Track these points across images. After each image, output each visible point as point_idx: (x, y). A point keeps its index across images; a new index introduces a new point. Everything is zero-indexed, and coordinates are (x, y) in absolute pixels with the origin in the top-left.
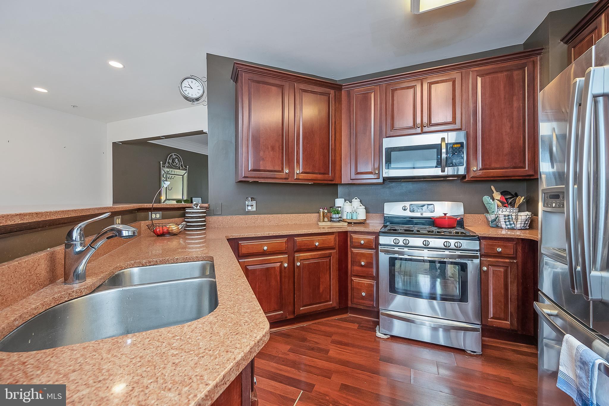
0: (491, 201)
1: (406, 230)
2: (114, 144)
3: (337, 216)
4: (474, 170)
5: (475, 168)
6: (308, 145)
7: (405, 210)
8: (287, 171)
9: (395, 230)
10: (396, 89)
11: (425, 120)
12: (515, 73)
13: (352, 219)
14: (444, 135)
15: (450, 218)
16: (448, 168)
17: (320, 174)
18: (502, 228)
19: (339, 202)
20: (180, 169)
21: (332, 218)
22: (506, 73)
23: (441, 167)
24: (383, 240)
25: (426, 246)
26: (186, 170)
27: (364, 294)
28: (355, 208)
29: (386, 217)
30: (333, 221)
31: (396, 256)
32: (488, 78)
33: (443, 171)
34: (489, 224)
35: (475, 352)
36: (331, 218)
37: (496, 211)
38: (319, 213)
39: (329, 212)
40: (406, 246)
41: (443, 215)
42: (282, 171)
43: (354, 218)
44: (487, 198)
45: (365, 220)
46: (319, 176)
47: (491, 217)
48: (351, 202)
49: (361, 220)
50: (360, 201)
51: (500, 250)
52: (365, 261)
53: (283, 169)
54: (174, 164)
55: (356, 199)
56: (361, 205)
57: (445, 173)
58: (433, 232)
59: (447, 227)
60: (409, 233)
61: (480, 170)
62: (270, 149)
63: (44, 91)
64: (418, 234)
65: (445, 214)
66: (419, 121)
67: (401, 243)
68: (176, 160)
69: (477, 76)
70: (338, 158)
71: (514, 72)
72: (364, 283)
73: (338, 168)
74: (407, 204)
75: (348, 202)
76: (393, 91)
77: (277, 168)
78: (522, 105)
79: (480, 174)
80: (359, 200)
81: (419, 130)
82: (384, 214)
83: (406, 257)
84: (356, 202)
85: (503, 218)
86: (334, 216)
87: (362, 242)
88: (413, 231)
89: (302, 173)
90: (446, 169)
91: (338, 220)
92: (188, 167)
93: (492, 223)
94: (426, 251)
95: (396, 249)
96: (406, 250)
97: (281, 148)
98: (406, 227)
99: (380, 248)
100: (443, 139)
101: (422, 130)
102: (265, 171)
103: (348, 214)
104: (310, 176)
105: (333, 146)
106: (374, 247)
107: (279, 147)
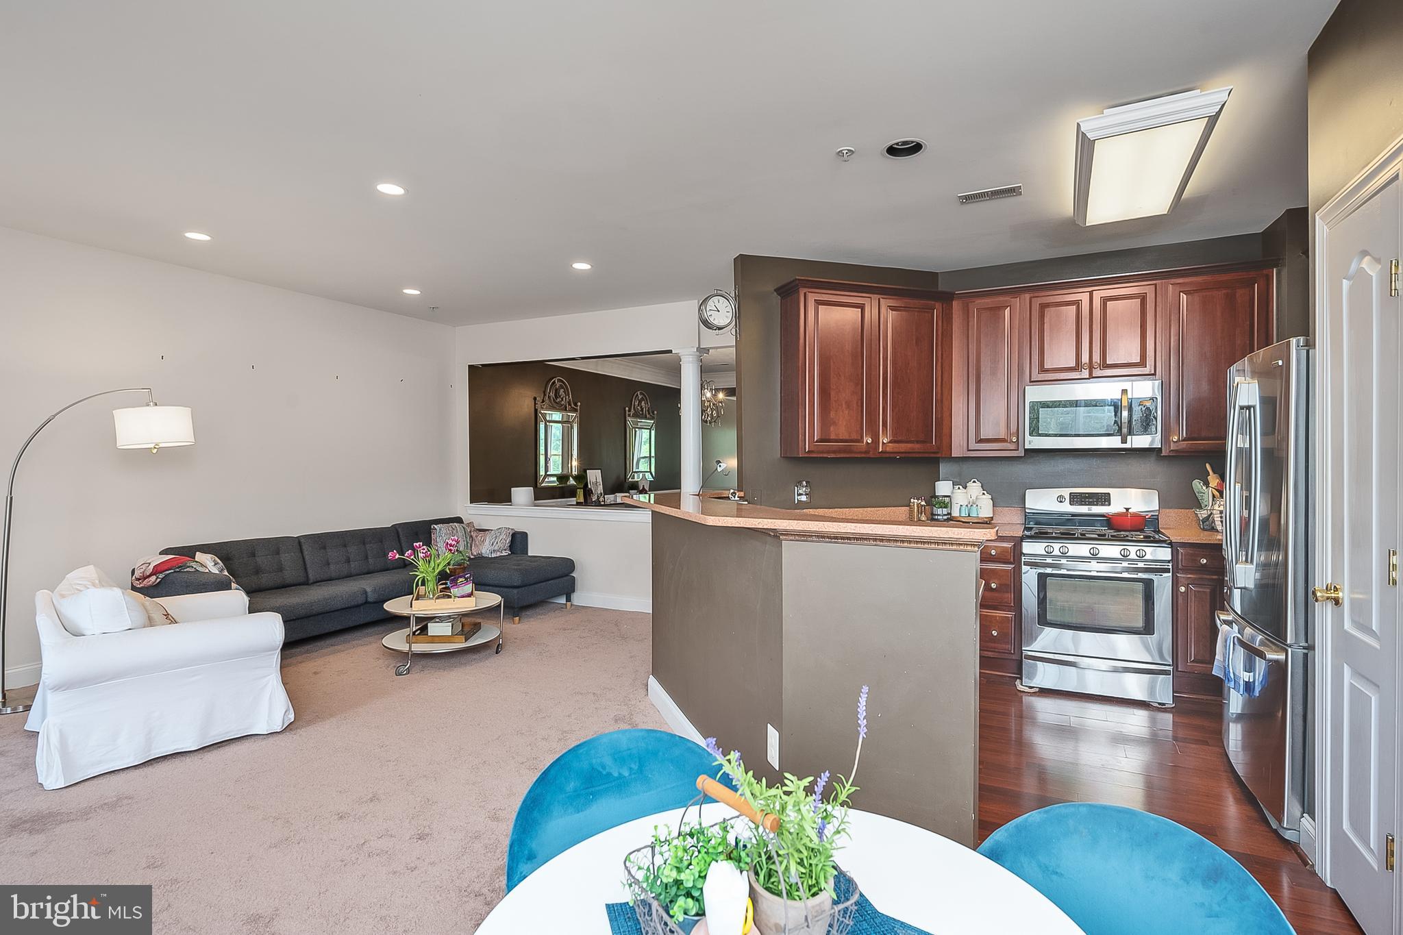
0: (1204, 488)
1: (1062, 534)
2: (470, 367)
3: (945, 511)
4: (1174, 440)
5: (1176, 438)
6: (901, 397)
7: (1061, 502)
8: (870, 441)
9: (1046, 533)
10: (1048, 305)
11: (1097, 358)
12: (1239, 292)
13: (969, 516)
14: (1126, 385)
15: (1136, 515)
16: (1133, 437)
17: (918, 442)
18: (1217, 531)
19: (943, 488)
20: (566, 410)
21: (935, 515)
22: (1225, 291)
23: (1121, 435)
24: (1028, 548)
25: (1094, 556)
26: (575, 411)
27: (995, 633)
28: (974, 498)
29: (1029, 513)
30: (937, 519)
31: (1049, 571)
32: (1197, 297)
33: (1124, 441)
34: (1199, 525)
35: (1164, 704)
36: (933, 514)
37: (1210, 505)
38: (909, 506)
39: (929, 503)
40: (1064, 555)
41: (1125, 511)
42: (861, 440)
43: (974, 514)
44: (1198, 484)
45: (992, 518)
46: (917, 447)
47: (1203, 514)
48: (965, 487)
49: (986, 518)
50: (982, 487)
51: (1205, 561)
52: (996, 581)
53: (862, 437)
54: (558, 400)
55: (974, 482)
56: (985, 492)
57: (1128, 445)
58: (1104, 535)
59: (1130, 529)
60: (1068, 536)
61: (1183, 440)
62: (844, 406)
63: (417, 292)
64: (1083, 538)
65: (1127, 509)
66: (1085, 358)
67: (1056, 552)
68: (562, 390)
69: (1180, 292)
70: (946, 414)
71: (1237, 290)
72: (996, 616)
73: (945, 430)
74: (1066, 492)
75: (961, 487)
76: (1043, 307)
77: (854, 436)
78: (1248, 342)
79: (1184, 446)
80: (980, 485)
81: (1085, 374)
82: (1025, 507)
83: (1064, 572)
84: (975, 488)
85: (1219, 515)
86: (939, 511)
87: (993, 552)
88: (1074, 534)
89: (889, 442)
90: (1129, 437)
91: (945, 517)
92: (579, 404)
93: (1203, 523)
94: (1094, 563)
95: (1049, 560)
96: (1064, 561)
97: (860, 404)
98: (1063, 528)
99: (1023, 560)
100: (1124, 392)
101: (1091, 373)
102: (836, 441)
103: (963, 508)
104: (903, 447)
105: (939, 395)
106: (1012, 560)
107: (857, 403)
